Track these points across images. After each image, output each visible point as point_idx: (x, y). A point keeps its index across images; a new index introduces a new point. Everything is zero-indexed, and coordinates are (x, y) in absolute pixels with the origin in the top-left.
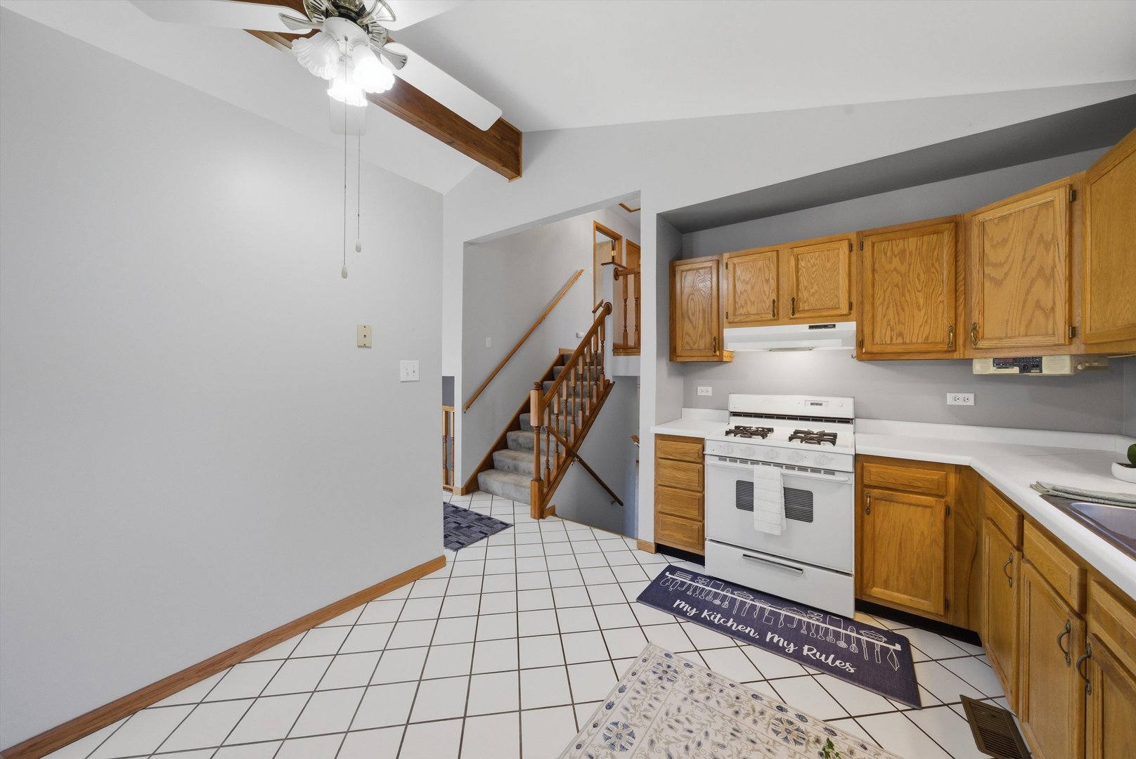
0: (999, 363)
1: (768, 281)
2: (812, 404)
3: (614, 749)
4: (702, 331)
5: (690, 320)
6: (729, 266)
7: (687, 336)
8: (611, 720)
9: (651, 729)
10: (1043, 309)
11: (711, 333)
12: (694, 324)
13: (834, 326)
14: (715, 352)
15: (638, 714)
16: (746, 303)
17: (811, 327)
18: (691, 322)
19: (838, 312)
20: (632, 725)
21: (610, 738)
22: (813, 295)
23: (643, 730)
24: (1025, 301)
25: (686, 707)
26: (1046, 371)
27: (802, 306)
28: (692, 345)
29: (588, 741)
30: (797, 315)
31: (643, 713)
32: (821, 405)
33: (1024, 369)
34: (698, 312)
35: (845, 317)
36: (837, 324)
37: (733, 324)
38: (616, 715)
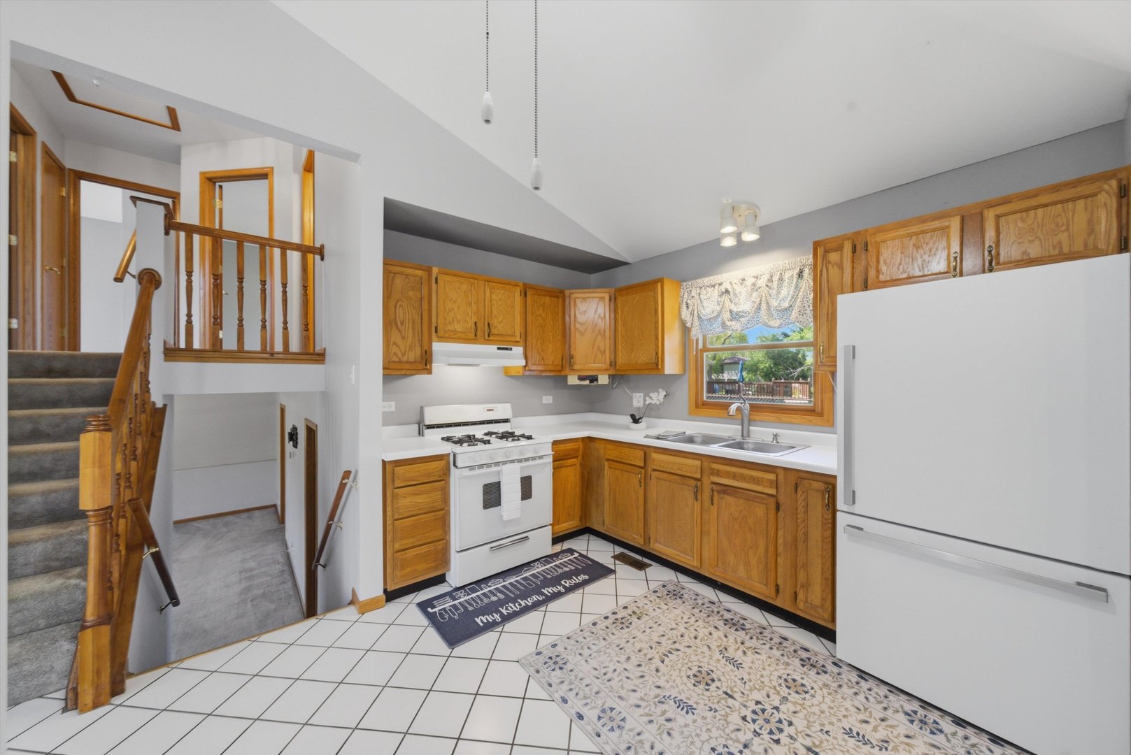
0: (581, 378)
1: (470, 304)
2: (488, 410)
3: (623, 727)
4: (412, 343)
5: (397, 327)
6: (439, 281)
7: (395, 346)
8: (596, 721)
9: (610, 694)
10: (600, 351)
11: (421, 346)
12: (403, 333)
13: (511, 349)
14: (426, 365)
15: (593, 698)
16: (453, 320)
17: (499, 349)
18: (399, 331)
19: (513, 339)
20: (602, 706)
21: (612, 727)
22: (500, 323)
23: (608, 700)
24: (594, 345)
25: (594, 663)
26: (599, 383)
27: (494, 331)
28: (400, 355)
29: (613, 746)
30: (491, 338)
31: (593, 694)
32: (492, 410)
33: (591, 381)
34: (407, 322)
35: (516, 343)
36: (514, 348)
37: (442, 339)
38: (591, 714)
